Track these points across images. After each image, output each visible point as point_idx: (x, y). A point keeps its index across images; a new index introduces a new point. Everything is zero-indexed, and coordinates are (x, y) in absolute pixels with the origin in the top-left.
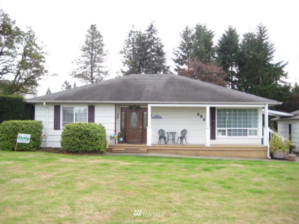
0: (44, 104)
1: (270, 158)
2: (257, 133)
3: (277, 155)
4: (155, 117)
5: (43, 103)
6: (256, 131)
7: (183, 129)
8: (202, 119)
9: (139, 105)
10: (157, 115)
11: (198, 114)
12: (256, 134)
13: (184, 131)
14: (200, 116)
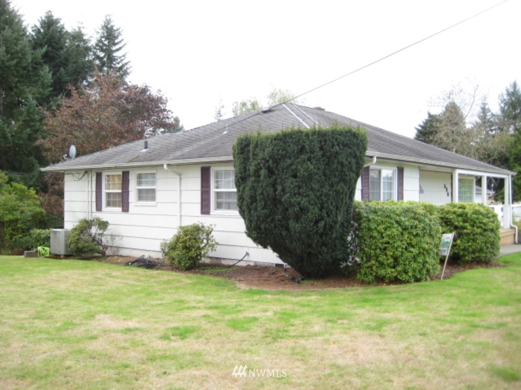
8: (447, 193)
11: (445, 186)
14: (446, 190)
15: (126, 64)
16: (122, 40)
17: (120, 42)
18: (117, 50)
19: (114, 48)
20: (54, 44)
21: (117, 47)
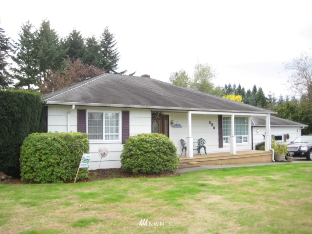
0: (74, 107)
1: (274, 161)
2: (248, 140)
3: (281, 158)
4: (176, 126)
5: (72, 105)
6: (246, 138)
7: (199, 138)
8: (212, 127)
9: (161, 112)
10: (177, 123)
11: (210, 122)
12: (246, 141)
13: (200, 141)
14: (211, 125)
15: (117, 54)
16: (115, 41)
17: (114, 42)
18: (112, 46)
19: (110, 46)
20: (76, 46)
21: (112, 45)
